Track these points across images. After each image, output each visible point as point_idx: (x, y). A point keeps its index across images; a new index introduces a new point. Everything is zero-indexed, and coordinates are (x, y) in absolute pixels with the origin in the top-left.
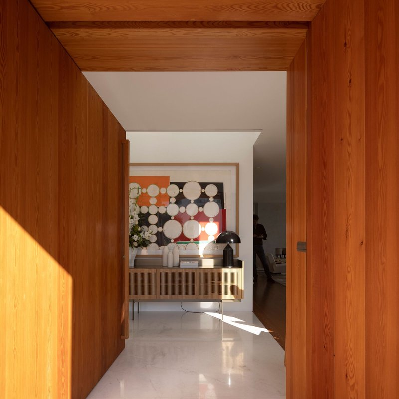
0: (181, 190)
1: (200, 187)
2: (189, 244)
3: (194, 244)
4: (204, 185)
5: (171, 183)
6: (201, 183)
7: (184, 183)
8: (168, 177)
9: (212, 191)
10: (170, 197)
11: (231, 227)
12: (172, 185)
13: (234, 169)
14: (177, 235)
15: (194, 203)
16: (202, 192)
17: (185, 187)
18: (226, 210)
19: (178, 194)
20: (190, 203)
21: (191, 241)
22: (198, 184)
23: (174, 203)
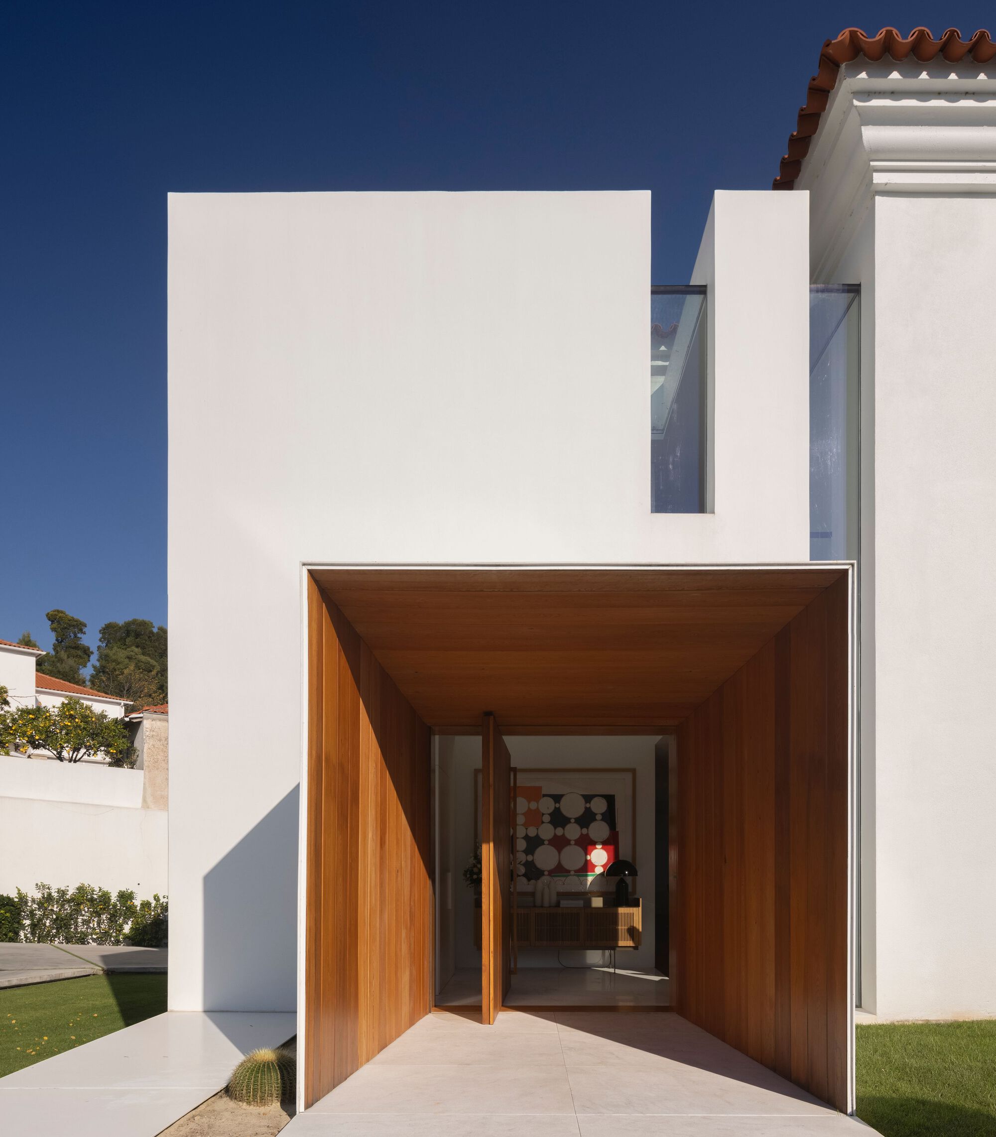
0: (557, 805)
1: (583, 801)
2: (568, 878)
3: (575, 877)
4: (588, 798)
5: (544, 796)
6: (584, 796)
7: (562, 796)
8: (540, 788)
9: (599, 806)
10: (543, 814)
11: (626, 854)
12: (545, 798)
13: (629, 777)
14: (552, 866)
15: (575, 822)
16: (586, 808)
17: (563, 800)
18: (618, 832)
19: (554, 811)
20: (570, 822)
21: (572, 873)
22: (580, 796)
23: (548, 823)
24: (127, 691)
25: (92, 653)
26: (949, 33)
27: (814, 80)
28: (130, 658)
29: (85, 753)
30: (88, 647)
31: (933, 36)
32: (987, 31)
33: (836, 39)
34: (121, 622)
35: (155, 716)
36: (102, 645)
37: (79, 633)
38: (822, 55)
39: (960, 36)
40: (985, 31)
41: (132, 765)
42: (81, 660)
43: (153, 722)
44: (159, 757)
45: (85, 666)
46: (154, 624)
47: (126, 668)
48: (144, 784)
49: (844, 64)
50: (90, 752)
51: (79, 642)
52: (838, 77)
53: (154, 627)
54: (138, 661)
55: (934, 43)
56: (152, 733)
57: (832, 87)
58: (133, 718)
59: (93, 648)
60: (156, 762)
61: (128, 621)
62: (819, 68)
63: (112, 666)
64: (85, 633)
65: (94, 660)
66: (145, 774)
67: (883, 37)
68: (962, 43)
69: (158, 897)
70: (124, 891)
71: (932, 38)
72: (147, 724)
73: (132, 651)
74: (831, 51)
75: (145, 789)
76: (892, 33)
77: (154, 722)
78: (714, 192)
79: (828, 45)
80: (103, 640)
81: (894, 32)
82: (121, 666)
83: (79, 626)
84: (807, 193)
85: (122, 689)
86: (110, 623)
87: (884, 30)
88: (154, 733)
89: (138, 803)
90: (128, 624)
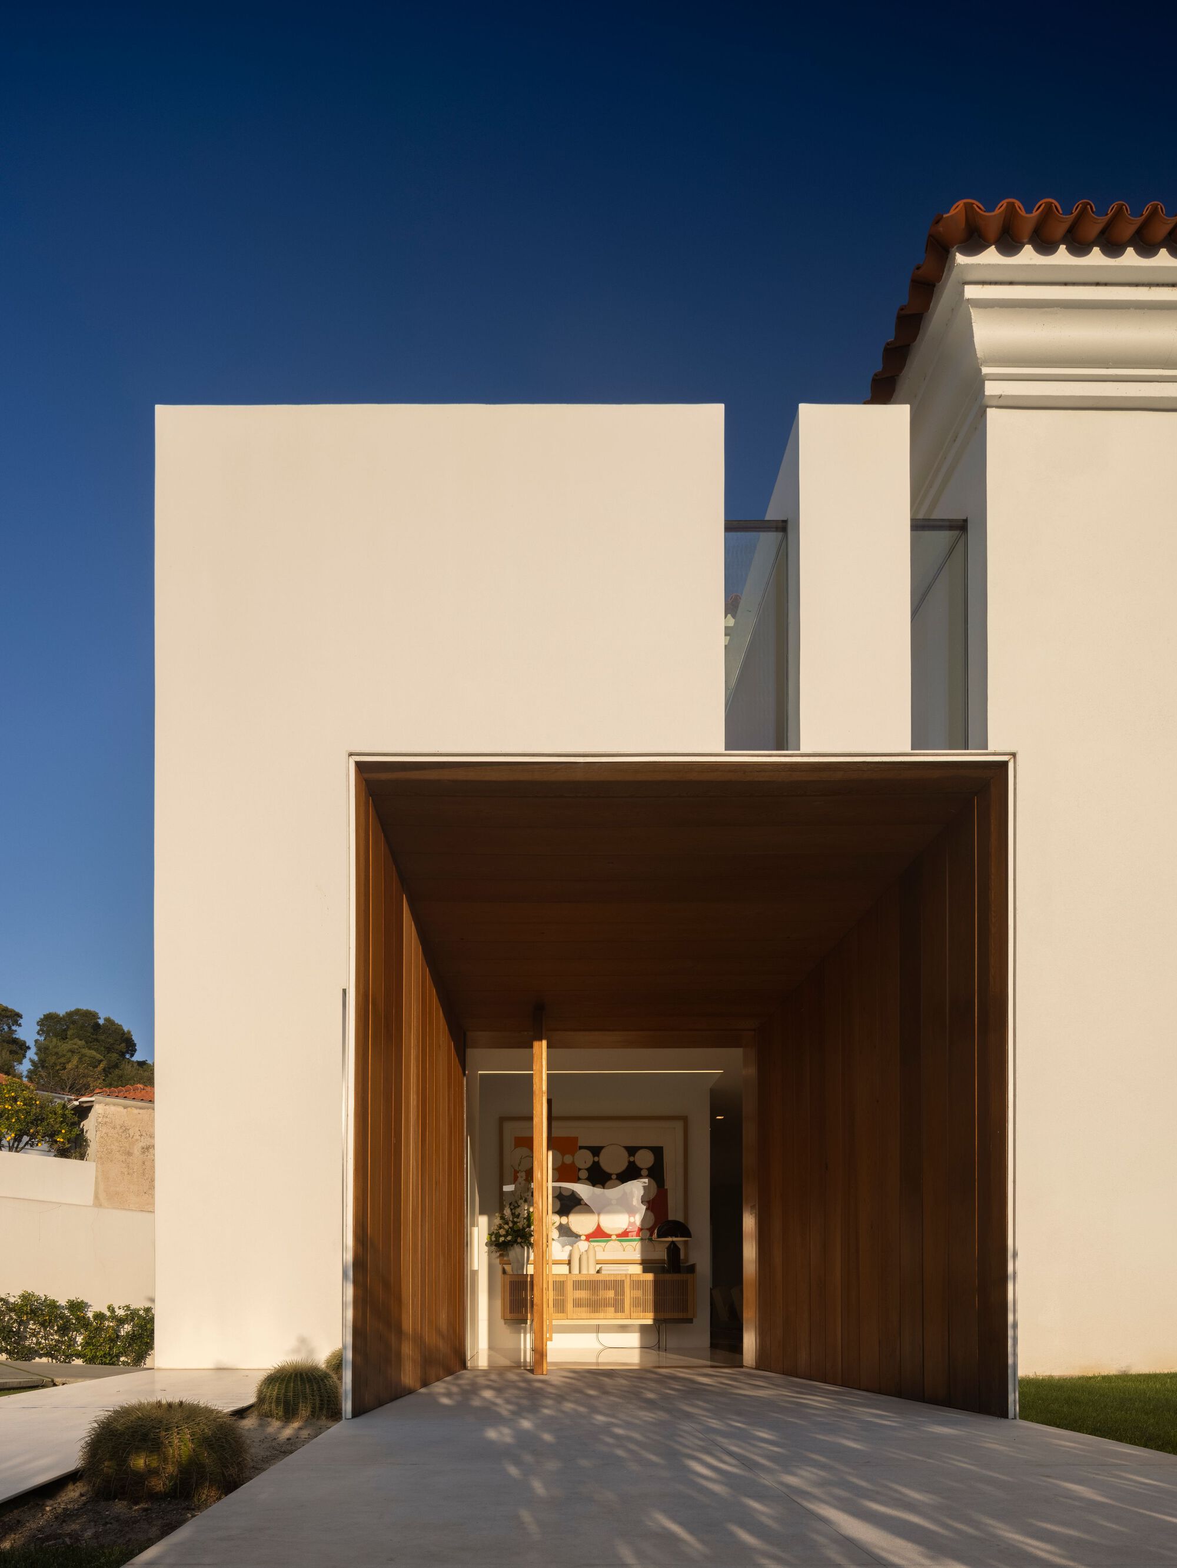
0: (596, 1159)
1: (626, 1154)
2: (609, 1243)
3: (617, 1242)
4: (632, 1151)
5: (581, 1148)
6: (628, 1149)
7: (602, 1148)
8: (576, 1139)
9: (644, 1159)
10: (580, 1169)
11: (675, 1214)
12: (582, 1151)
13: (679, 1125)
14: (590, 1229)
15: (616, 1179)
16: (630, 1162)
17: (603, 1152)
18: (667, 1189)
19: (592, 1166)
20: (611, 1179)
21: (614, 1237)
22: (623, 1149)
23: (586, 1179)
24: (70, 1088)
25: (29, 1048)
26: (1081, 205)
27: (918, 268)
28: (72, 1052)
29: (27, 1143)
30: (24, 1041)
31: (1062, 209)
32: (1127, 205)
33: (948, 212)
34: (62, 1012)
35: (108, 1100)
36: (40, 1039)
37: (13, 1025)
38: (930, 236)
39: (1094, 210)
40: (1124, 203)
41: (82, 1157)
42: (16, 1056)
43: (105, 1107)
44: (113, 1147)
45: (21, 1063)
46: (100, 1015)
47: (68, 1063)
48: (96, 1178)
49: (955, 247)
50: (33, 1142)
51: (14, 1036)
52: (947, 265)
53: (100, 1018)
54: (82, 1055)
55: (1063, 218)
56: (105, 1120)
57: (939, 279)
58: (83, 1102)
59: (30, 1043)
60: (110, 1153)
61: (70, 1011)
62: (926, 253)
63: (52, 1059)
64: (20, 1025)
65: (31, 1054)
66: (97, 1167)
67: (1003, 210)
68: (1095, 218)
69: (113, 1309)
70: (74, 1301)
71: (1061, 212)
72: (98, 1109)
73: (75, 1044)
74: (941, 229)
75: (97, 1183)
76: (1015, 206)
77: (107, 1107)
78: (798, 405)
79: (937, 222)
80: (41, 1032)
81: (1016, 204)
82: (62, 1060)
83: (15, 1017)
84: (906, 408)
85: (64, 1086)
86: (50, 1014)
87: (1004, 203)
88: (107, 1120)
89: (90, 1199)
90: (70, 1015)
